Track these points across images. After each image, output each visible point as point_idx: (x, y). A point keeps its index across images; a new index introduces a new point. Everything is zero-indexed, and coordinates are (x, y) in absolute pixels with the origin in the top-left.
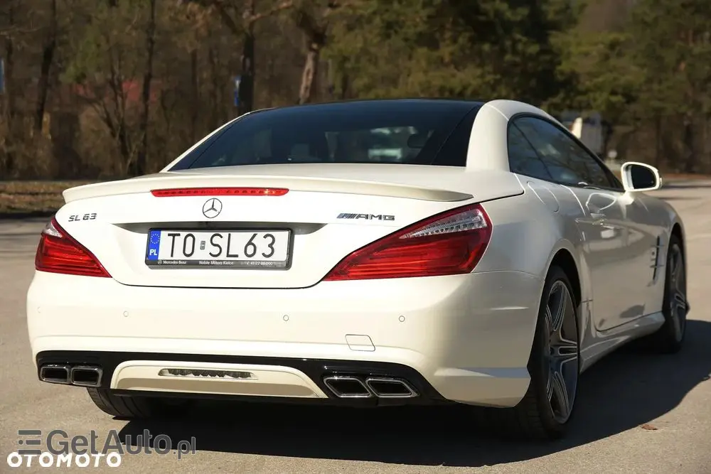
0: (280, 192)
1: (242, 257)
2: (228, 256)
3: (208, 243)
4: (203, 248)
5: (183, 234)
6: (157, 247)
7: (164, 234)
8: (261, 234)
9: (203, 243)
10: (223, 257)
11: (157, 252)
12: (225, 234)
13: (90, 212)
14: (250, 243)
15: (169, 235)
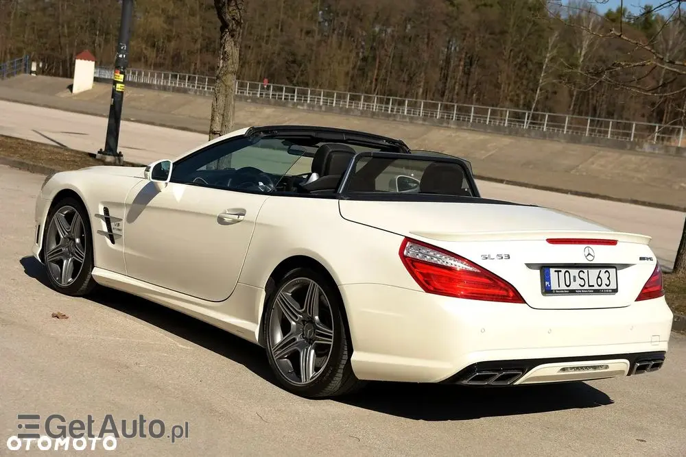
0: (613, 243)
1: (596, 287)
2: (590, 286)
3: (577, 277)
4: (575, 281)
5: (563, 270)
6: (549, 280)
7: (552, 270)
8: (603, 270)
9: (575, 277)
10: (586, 287)
11: (550, 284)
12: (585, 271)
13: (503, 253)
14: (599, 277)
15: (555, 271)
